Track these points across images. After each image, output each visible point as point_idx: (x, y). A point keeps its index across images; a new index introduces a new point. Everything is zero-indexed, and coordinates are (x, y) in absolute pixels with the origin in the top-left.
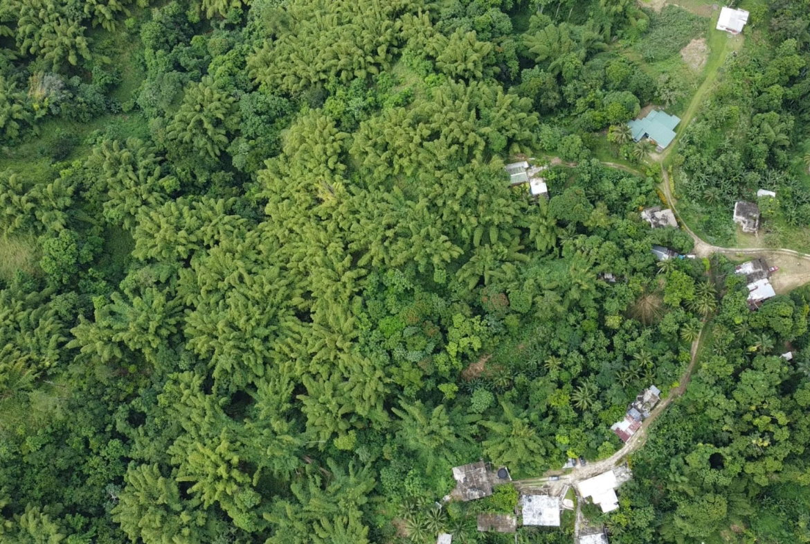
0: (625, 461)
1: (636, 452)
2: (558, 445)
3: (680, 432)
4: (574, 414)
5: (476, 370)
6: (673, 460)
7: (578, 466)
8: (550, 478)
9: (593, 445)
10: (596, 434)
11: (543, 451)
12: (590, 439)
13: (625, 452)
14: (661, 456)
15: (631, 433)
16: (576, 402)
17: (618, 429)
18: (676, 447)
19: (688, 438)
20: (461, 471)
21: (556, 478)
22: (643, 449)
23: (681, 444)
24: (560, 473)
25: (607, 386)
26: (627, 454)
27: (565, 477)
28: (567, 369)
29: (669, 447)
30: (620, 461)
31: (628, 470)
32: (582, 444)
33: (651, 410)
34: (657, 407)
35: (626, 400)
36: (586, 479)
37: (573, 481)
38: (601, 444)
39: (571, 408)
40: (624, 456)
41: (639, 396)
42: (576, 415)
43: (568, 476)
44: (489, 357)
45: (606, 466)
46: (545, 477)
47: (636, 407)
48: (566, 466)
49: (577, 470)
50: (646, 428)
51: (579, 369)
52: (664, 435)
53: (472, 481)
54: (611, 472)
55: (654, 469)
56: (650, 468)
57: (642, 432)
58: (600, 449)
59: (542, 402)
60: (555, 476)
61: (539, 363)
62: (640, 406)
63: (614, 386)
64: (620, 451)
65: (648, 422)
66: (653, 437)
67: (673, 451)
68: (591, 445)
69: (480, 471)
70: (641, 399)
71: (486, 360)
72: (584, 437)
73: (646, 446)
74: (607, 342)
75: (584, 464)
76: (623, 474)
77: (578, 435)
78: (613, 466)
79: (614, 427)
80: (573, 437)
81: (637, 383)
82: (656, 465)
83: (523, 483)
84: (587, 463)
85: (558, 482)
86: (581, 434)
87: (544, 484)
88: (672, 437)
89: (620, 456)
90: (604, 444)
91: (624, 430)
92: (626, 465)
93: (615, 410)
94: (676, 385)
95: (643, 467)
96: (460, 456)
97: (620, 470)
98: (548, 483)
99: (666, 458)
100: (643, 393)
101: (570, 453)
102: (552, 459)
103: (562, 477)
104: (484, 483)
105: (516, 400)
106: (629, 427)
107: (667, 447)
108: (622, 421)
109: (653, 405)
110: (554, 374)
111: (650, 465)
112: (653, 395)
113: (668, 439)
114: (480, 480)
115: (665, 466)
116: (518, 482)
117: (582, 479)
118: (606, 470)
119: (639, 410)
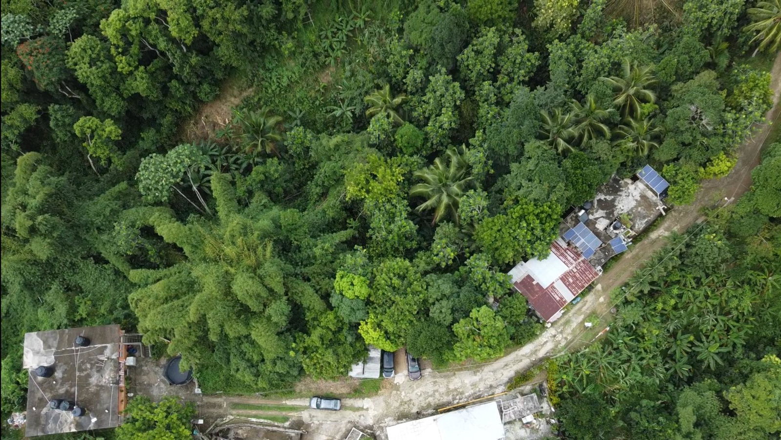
0: (538, 378)
1: (574, 357)
2: (334, 301)
3: (710, 318)
4: (405, 225)
5: (215, 125)
6: (688, 394)
7: (400, 377)
8: (314, 401)
9: (441, 312)
10: (460, 283)
11: (279, 311)
12: (433, 293)
13: (541, 354)
14: (648, 380)
15: (568, 296)
16: (423, 198)
17: (528, 280)
18: (693, 359)
19: (732, 337)
20: (47, 346)
21: (330, 404)
22: (597, 347)
23: (710, 352)
24: (344, 390)
25: (512, 150)
26: (546, 358)
27: (358, 403)
28: (421, 124)
29: (672, 357)
30: (522, 377)
31: (547, 407)
32: (407, 304)
33: (636, 239)
34: (653, 235)
35: (562, 191)
36: (419, 415)
37: (379, 420)
38: (467, 314)
39: (402, 207)
40: (538, 364)
41: (602, 197)
42: (411, 227)
43: (366, 403)
44: (245, 94)
45: (481, 387)
46: (301, 397)
47: (591, 224)
48: (356, 371)
49: (397, 387)
50: (615, 289)
51: (447, 118)
52: (665, 317)
53: (69, 377)
54: (493, 405)
55: (624, 415)
56: (613, 411)
57: (597, 300)
58: (461, 328)
59: (333, 192)
60: (328, 397)
61: (357, 112)
62: (601, 225)
63: (532, 146)
64: (527, 349)
65: (622, 272)
66: (632, 315)
67: (685, 370)
68: (434, 312)
69: (101, 351)
70: (608, 207)
71: (236, 101)
72: (416, 286)
73: (607, 342)
74: (534, 58)
75: (417, 374)
76: (529, 418)
77: (402, 277)
78: (499, 391)
79: (517, 274)
80: (381, 279)
81: (601, 147)
82: (632, 406)
83: (235, 406)
84: (427, 371)
85: (334, 416)
86: (411, 276)
87: (294, 415)
88: (686, 330)
89: (526, 362)
90: (474, 314)
91: (545, 284)
92: (540, 392)
93: (522, 217)
94: (722, 165)
95: (592, 402)
96: (83, 311)
97: (519, 404)
98: (305, 416)
99: (662, 389)
100: (615, 189)
101: (369, 333)
102: (308, 341)
103: (349, 402)
104: (101, 387)
105: (279, 190)
106: (563, 279)
107: (667, 356)
108: (543, 256)
109: (640, 225)
110: (377, 126)
111: (612, 402)
112: (643, 197)
113: (674, 335)
114: (93, 380)
115: (659, 410)
116: (223, 401)
117: (403, 417)
118: (478, 399)
119: (597, 234)
